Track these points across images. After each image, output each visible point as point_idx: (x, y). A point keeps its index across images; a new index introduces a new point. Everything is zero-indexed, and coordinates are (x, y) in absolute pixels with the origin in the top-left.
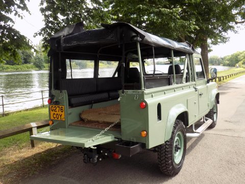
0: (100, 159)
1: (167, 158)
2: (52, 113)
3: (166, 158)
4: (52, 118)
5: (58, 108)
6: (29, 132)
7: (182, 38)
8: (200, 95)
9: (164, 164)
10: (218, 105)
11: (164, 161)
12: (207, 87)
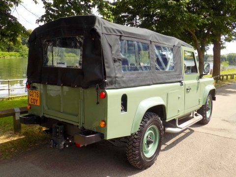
0: (67, 146)
1: (135, 147)
2: (30, 97)
3: (133, 147)
4: (30, 103)
5: (35, 93)
6: (12, 117)
7: (192, 33)
8: (187, 89)
9: (131, 154)
10: (213, 101)
11: (131, 151)
12: (199, 83)
